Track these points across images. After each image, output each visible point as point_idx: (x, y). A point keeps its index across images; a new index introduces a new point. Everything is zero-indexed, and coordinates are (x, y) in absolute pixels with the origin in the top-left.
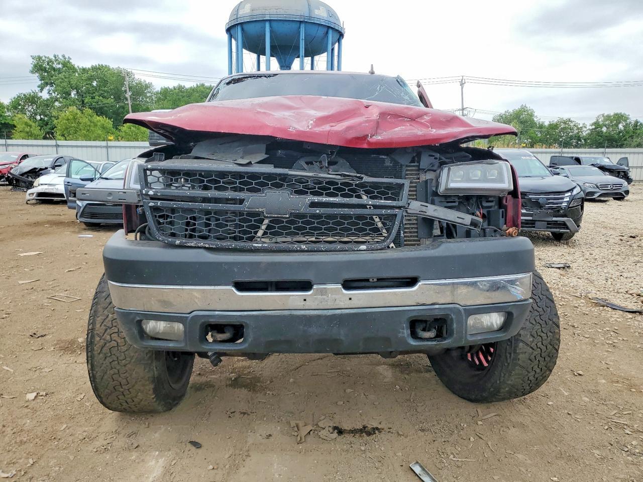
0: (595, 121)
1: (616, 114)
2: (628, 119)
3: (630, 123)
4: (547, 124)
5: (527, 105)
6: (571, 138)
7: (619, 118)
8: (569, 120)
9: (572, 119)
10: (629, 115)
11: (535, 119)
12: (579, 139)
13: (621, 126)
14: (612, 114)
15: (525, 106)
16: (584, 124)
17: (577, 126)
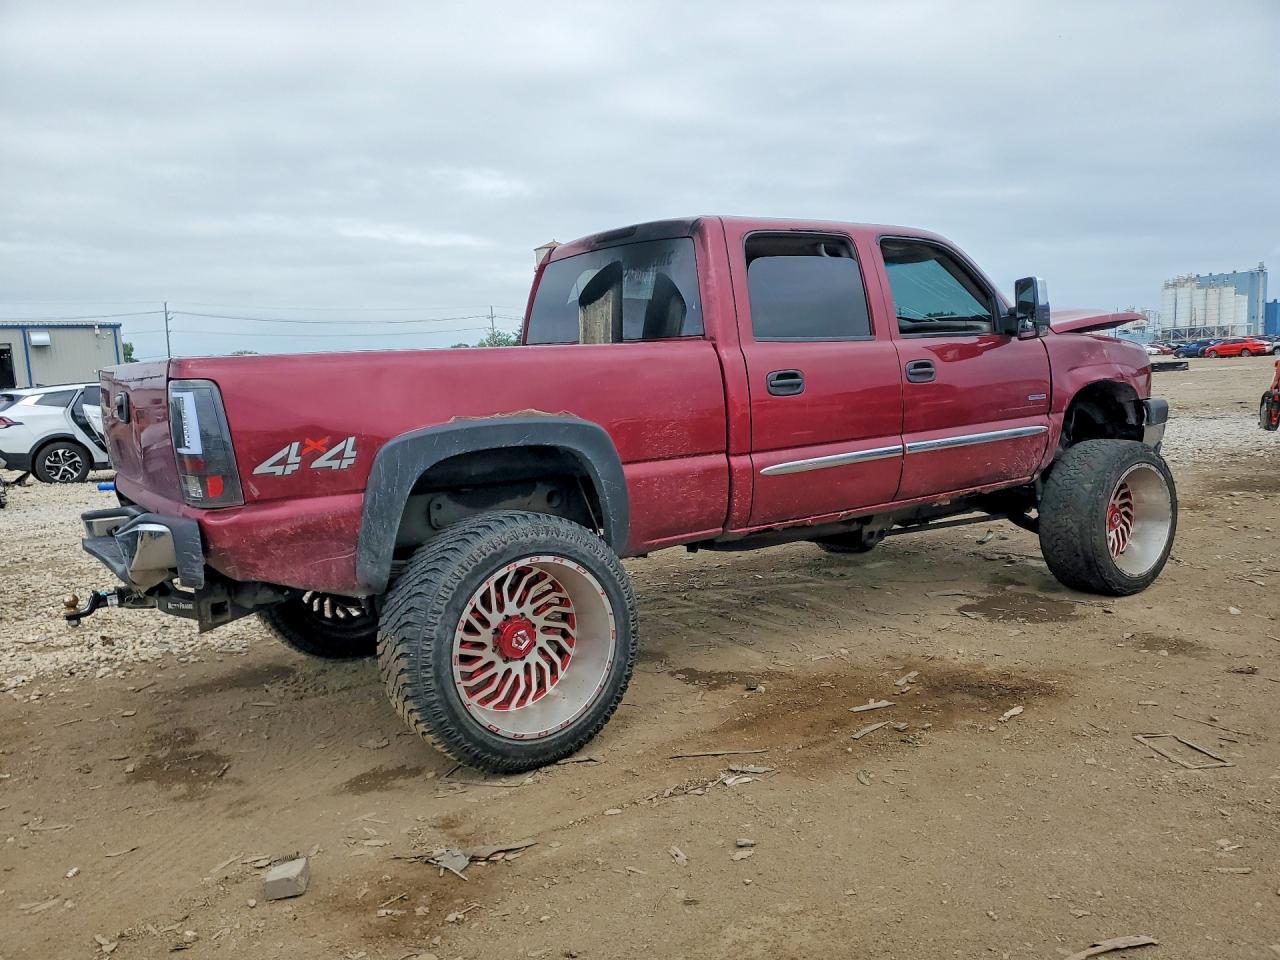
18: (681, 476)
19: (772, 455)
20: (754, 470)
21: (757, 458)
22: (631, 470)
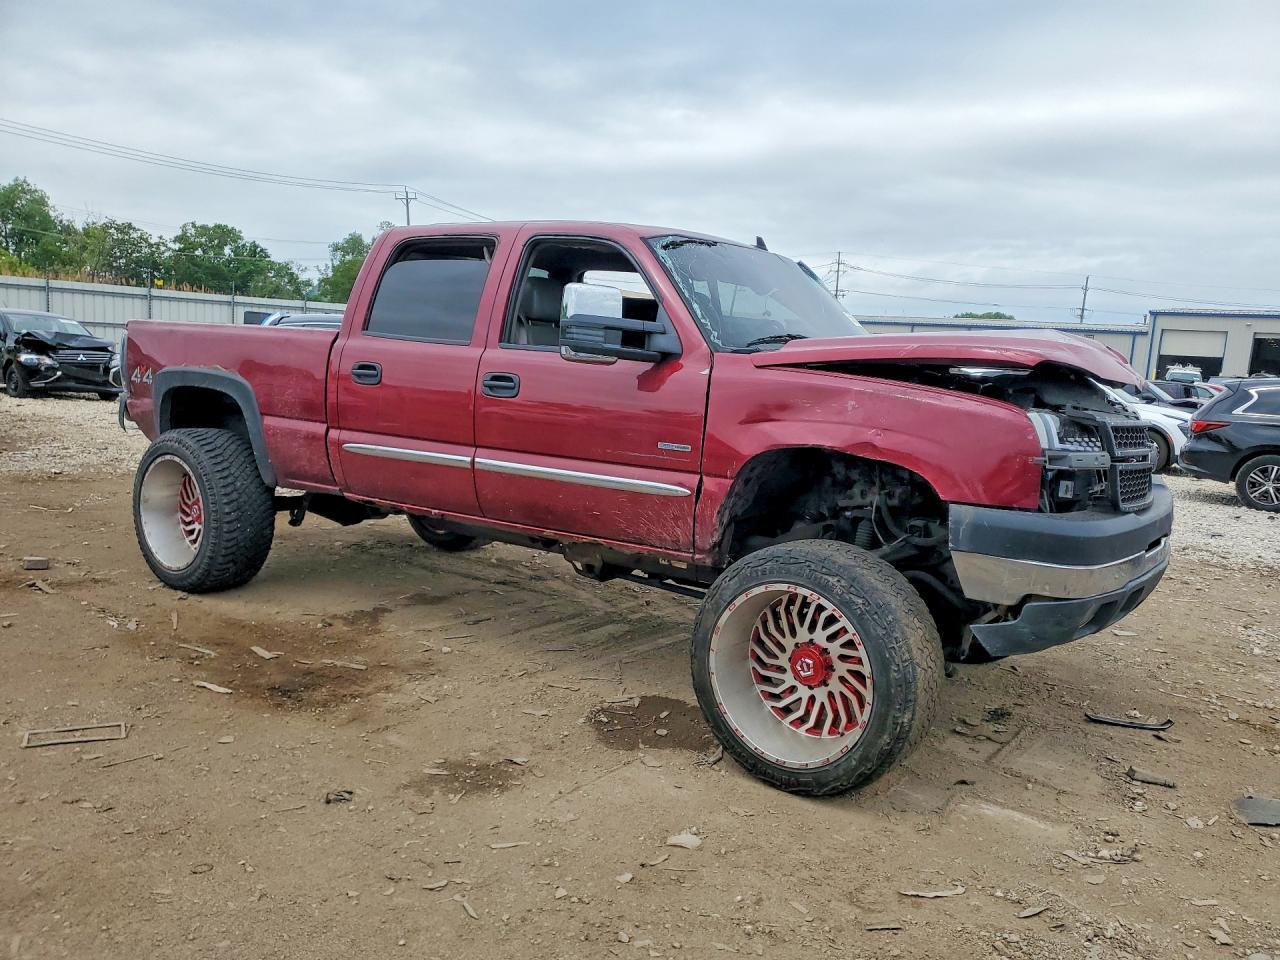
0: (180, 233)
1: (218, 227)
2: (240, 238)
3: (244, 245)
4: (79, 226)
5: (29, 181)
6: (138, 263)
7: (224, 234)
8: (130, 226)
9: (134, 225)
10: (240, 232)
11: (52, 213)
12: (155, 266)
13: (227, 250)
14: (211, 225)
15: (25, 181)
16: (161, 238)
17: (146, 241)
18: (293, 434)
19: (356, 435)
20: (339, 444)
21: (345, 435)
22: (269, 421)
